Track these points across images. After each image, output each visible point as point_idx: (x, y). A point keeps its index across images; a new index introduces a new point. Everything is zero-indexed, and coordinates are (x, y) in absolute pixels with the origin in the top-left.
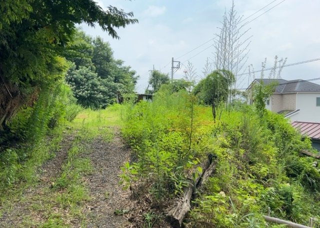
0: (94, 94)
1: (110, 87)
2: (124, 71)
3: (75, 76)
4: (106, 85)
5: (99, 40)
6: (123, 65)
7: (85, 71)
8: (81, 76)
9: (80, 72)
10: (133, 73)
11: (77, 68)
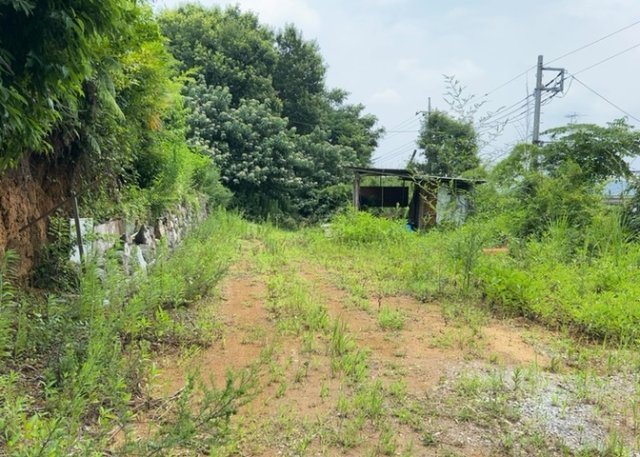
0: (279, 175)
1: (319, 156)
2: (348, 117)
3: (228, 123)
4: (307, 152)
5: (292, 33)
6: (346, 103)
7: (254, 111)
8: (245, 126)
9: (242, 114)
10: (369, 123)
11: (235, 103)
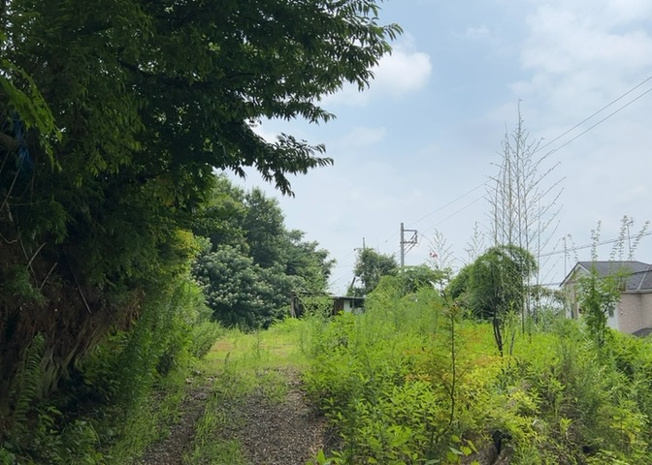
0: (246, 299)
1: (277, 284)
2: (305, 250)
3: (209, 264)
4: (270, 281)
5: (257, 193)
6: (303, 240)
7: (229, 254)
8: (221, 265)
9: (220, 257)
10: (323, 255)
11: (215, 249)
